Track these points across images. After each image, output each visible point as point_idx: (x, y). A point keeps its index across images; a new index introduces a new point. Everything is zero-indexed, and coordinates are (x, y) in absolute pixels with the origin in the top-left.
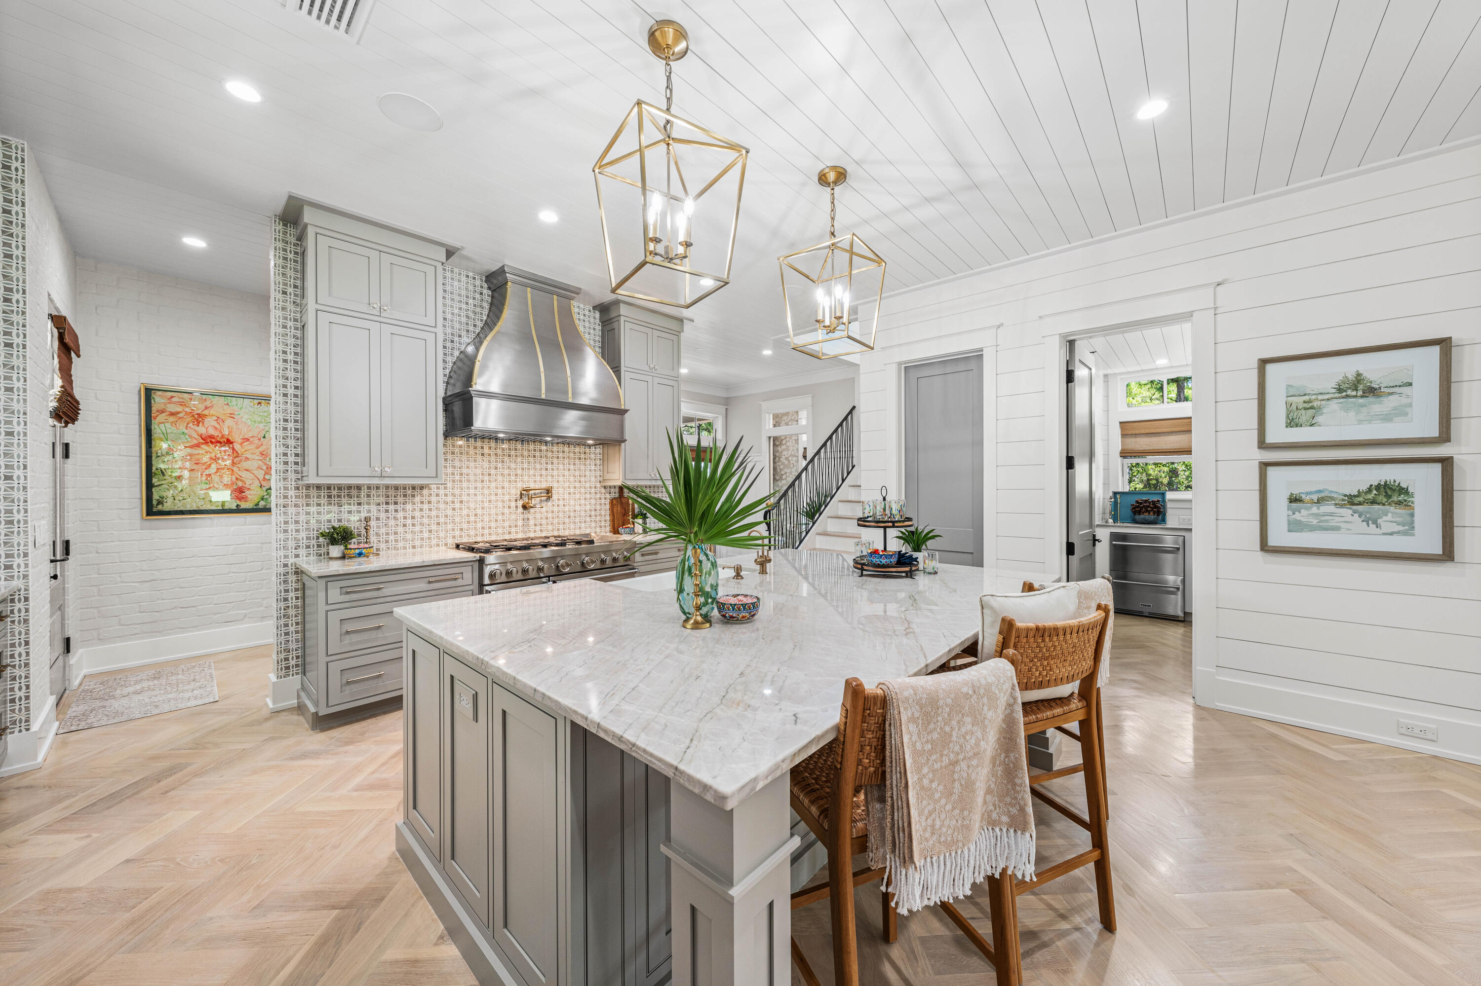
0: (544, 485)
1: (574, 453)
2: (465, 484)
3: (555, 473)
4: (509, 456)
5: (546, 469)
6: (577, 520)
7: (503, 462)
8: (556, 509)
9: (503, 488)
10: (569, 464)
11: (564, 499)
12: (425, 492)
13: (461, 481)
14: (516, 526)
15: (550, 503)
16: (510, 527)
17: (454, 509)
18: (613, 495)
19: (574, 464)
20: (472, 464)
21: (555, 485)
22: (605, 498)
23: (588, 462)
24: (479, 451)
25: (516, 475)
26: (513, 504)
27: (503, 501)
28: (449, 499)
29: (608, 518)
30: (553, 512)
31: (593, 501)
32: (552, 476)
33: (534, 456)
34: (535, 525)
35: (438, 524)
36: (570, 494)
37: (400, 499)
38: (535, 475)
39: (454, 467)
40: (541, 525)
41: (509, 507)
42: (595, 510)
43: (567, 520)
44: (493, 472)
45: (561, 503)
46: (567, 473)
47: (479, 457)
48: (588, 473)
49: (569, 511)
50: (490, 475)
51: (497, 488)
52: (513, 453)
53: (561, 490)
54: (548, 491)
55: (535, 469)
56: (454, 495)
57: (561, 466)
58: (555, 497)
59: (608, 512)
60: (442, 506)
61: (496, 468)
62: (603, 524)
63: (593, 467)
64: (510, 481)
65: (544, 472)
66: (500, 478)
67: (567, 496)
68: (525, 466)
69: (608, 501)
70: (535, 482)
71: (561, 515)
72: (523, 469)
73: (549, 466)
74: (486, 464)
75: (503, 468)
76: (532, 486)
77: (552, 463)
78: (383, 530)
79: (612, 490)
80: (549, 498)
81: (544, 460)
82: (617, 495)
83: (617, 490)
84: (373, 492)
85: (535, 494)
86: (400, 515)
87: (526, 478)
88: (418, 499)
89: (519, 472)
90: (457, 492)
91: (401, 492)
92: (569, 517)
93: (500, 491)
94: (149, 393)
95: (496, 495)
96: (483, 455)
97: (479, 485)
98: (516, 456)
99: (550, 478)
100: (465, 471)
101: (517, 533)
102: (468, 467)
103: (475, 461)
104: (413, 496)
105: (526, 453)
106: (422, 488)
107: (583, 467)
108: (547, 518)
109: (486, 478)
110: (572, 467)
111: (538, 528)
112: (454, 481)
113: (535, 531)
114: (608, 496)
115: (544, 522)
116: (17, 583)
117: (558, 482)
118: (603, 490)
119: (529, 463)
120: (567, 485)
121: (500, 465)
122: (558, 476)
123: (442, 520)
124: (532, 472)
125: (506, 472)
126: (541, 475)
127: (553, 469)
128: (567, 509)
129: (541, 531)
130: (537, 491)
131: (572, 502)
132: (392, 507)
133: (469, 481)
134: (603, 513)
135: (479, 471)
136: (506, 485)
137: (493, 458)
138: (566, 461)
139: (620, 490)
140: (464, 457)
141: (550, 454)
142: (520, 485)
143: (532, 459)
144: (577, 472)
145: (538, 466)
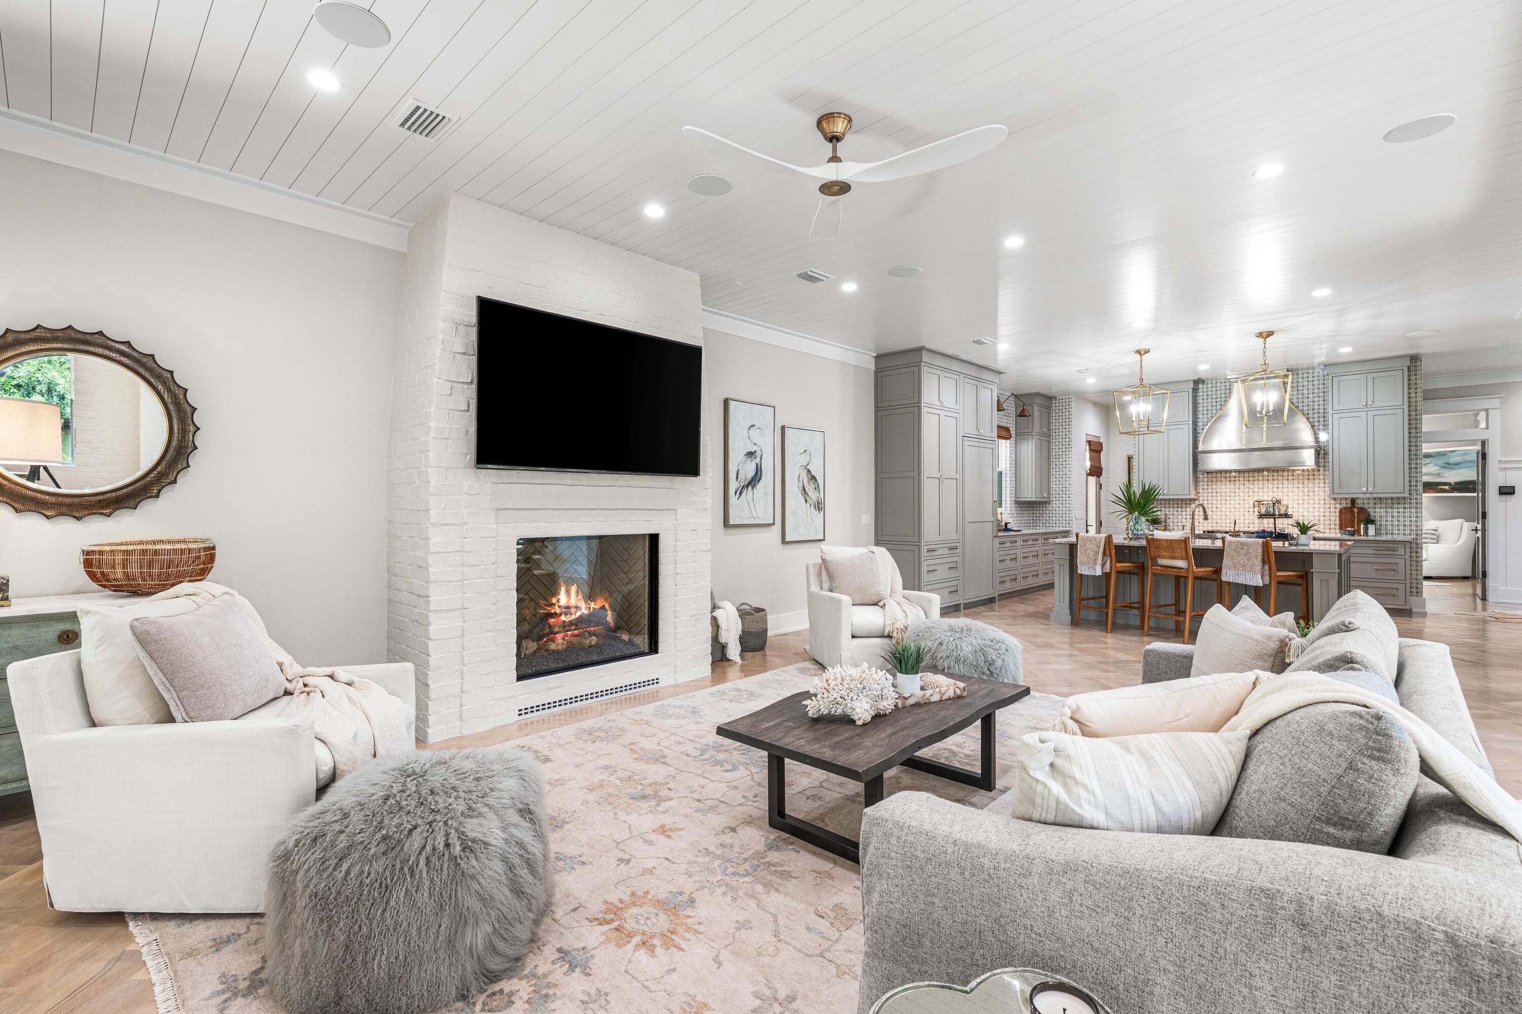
2: (1219, 498)
3: (1285, 490)
4: (1249, 481)
5: (1278, 488)
7: (1244, 484)
9: (1244, 500)
10: (1298, 483)
11: (1293, 508)
13: (1216, 496)
14: (1253, 523)
16: (1249, 523)
17: (1212, 512)
18: (1344, 506)
22: (1335, 508)
23: (1317, 481)
24: (1228, 479)
25: (1254, 492)
26: (1251, 510)
27: (1244, 508)
29: (1338, 522)
32: (1283, 492)
36: (1298, 504)
37: (1184, 506)
39: (1212, 489)
41: (1249, 512)
42: (1324, 516)
47: (1228, 483)
48: (1316, 489)
51: (1240, 500)
52: (1251, 479)
55: (1268, 488)
56: (1212, 504)
57: (1291, 485)
59: (1338, 519)
61: (1239, 488)
62: (1333, 527)
63: (1322, 485)
64: (1249, 496)
65: (1275, 490)
66: (1239, 494)
67: (1296, 506)
68: (1261, 486)
69: (1338, 510)
70: (1268, 496)
72: (1259, 488)
74: (1232, 486)
75: (1244, 488)
76: (1266, 498)
77: (1283, 484)
79: (1344, 502)
81: (1276, 482)
82: (1349, 505)
83: (1349, 502)
84: (1171, 502)
86: (1184, 513)
87: (1261, 494)
89: (1256, 490)
90: (1214, 502)
93: (1242, 502)
94: (1129, 458)
95: (1240, 504)
96: (1230, 481)
97: (1228, 498)
98: (1254, 480)
99: (1280, 494)
100: (1219, 491)
102: (1221, 489)
103: (1225, 485)
105: (1261, 478)
106: (1195, 500)
107: (1311, 485)
109: (1232, 494)
110: (1301, 486)
112: (1211, 494)
114: (1338, 506)
117: (1288, 496)
118: (1333, 502)
119: (1264, 484)
120: (1296, 498)
121: (1242, 486)
122: (1288, 492)
124: (1266, 490)
125: (1246, 490)
126: (1273, 492)
127: (1283, 488)
131: (1301, 510)
132: (1180, 509)
133: (1221, 496)
134: (1333, 518)
135: (1228, 491)
136: (1246, 498)
137: (1237, 483)
138: (1296, 482)
139: (1353, 501)
140: (1219, 483)
141: (1280, 478)
142: (1256, 498)
143: (1266, 482)
144: (1306, 489)
145: (1271, 486)
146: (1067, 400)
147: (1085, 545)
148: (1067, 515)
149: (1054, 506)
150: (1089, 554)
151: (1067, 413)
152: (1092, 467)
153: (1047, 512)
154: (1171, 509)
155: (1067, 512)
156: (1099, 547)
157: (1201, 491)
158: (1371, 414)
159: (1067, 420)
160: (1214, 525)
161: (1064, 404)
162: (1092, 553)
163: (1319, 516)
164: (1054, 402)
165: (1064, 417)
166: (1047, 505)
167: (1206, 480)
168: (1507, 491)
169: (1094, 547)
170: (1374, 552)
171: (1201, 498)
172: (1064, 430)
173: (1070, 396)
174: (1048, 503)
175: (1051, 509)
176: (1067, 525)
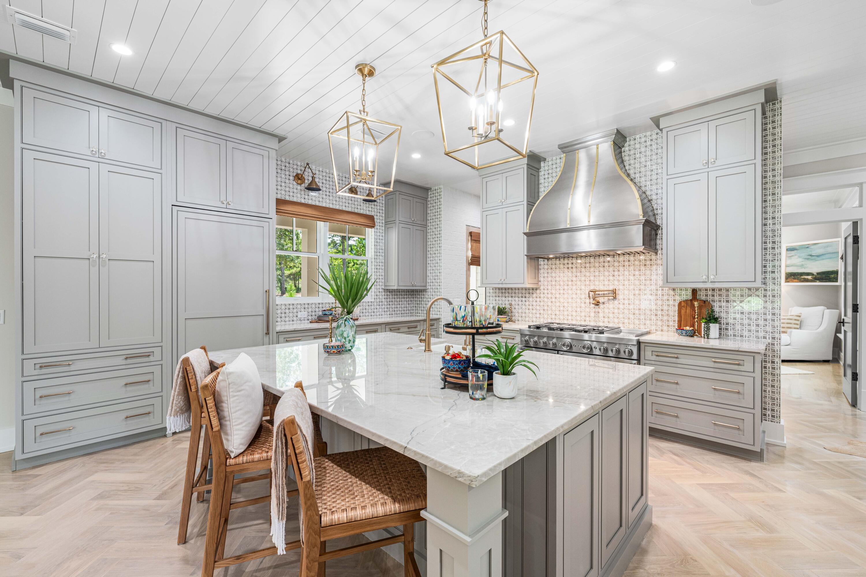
0: (611, 288)
1: (640, 261)
2: (558, 287)
3: (621, 278)
4: (585, 267)
5: (613, 276)
6: (642, 317)
7: (581, 272)
8: (621, 306)
9: (581, 289)
10: (634, 270)
11: (629, 299)
12: (538, 291)
13: (555, 285)
14: (589, 316)
15: (616, 302)
16: (585, 316)
17: (552, 302)
18: (684, 298)
19: (640, 270)
20: (562, 275)
21: (621, 287)
22: (674, 300)
24: (566, 266)
25: (590, 281)
26: (588, 301)
27: (581, 299)
28: (550, 296)
29: (676, 318)
30: (618, 309)
31: (660, 302)
32: (619, 281)
33: (604, 267)
34: (604, 317)
35: (544, 310)
36: (634, 295)
37: (527, 295)
38: (604, 280)
39: (552, 277)
40: (608, 317)
41: (585, 303)
42: (662, 310)
43: (631, 316)
44: (574, 279)
45: (626, 302)
46: (632, 278)
47: (566, 270)
48: (654, 278)
49: (634, 309)
50: (572, 281)
51: (577, 290)
52: (588, 265)
53: (626, 292)
54: (614, 292)
55: (604, 276)
56: (552, 294)
57: (626, 273)
58: (620, 297)
59: (676, 314)
60: (546, 300)
61: (576, 276)
62: (671, 325)
63: (660, 272)
64: (585, 285)
65: (611, 278)
66: (579, 283)
67: (632, 297)
68: (597, 274)
69: (677, 304)
70: (604, 285)
71: (626, 311)
72: (595, 276)
73: (616, 273)
74: (570, 274)
75: (581, 276)
76: (602, 288)
77: (619, 271)
79: (683, 293)
80: (615, 298)
81: (611, 269)
82: (690, 297)
83: (690, 293)
84: (517, 291)
85: (604, 294)
86: (527, 303)
87: (597, 283)
88: (534, 295)
89: (592, 278)
90: (554, 292)
91: (527, 292)
92: (634, 314)
93: (579, 292)
95: (576, 294)
96: (568, 268)
97: (566, 287)
98: (590, 267)
99: (616, 283)
100: (558, 279)
101: (590, 321)
102: (559, 277)
103: (564, 273)
104: (533, 294)
105: (597, 265)
106: (536, 289)
107: (648, 272)
108: (613, 313)
109: (570, 283)
110: (637, 273)
111: (606, 320)
112: (552, 285)
113: (604, 322)
114: (677, 298)
115: (611, 315)
117: (624, 285)
118: (672, 292)
119: (599, 271)
120: (632, 287)
121: (579, 274)
122: (624, 280)
123: (546, 308)
124: (602, 278)
125: (583, 279)
126: (609, 280)
127: (619, 276)
128: (631, 307)
129: (609, 322)
130: (606, 292)
131: (637, 302)
132: (524, 299)
133: (560, 285)
134: (671, 313)
135: (566, 279)
136: (583, 287)
137: (574, 270)
138: (632, 268)
139: (694, 292)
140: (557, 271)
141: (616, 264)
142: (592, 288)
143: (601, 269)
144: (643, 278)
145: (606, 273)
146: (438, 190)
149: (429, 293)
151: (438, 204)
152: (473, 257)
153: (425, 299)
154: (517, 299)
157: (542, 279)
158: (712, 175)
159: (439, 210)
160: (553, 317)
161: (436, 195)
163: (656, 310)
164: (430, 193)
165: (436, 207)
166: (425, 293)
167: (546, 267)
170: (712, 365)
171: (542, 288)
172: (436, 220)
173: (441, 187)
174: (425, 291)
175: (427, 297)
176: (438, 313)
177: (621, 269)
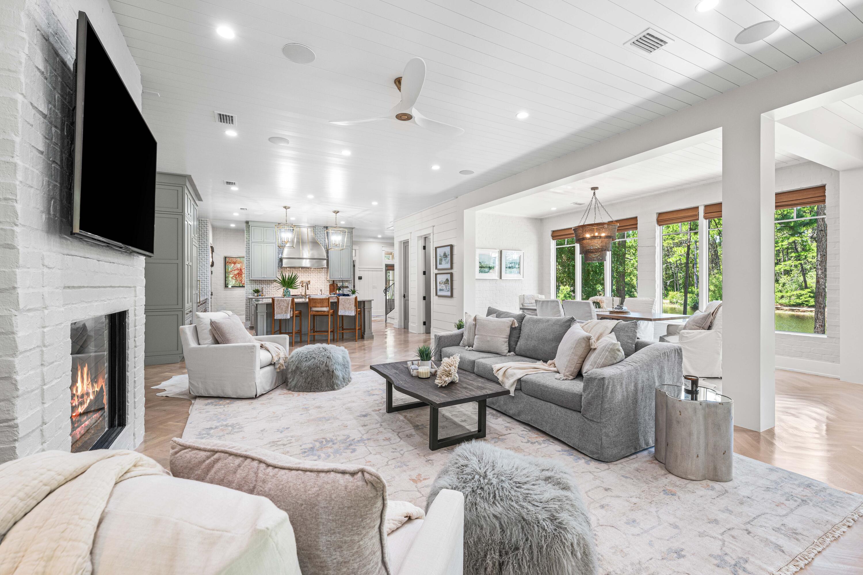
0: (308, 280)
1: (317, 271)
8: (311, 287)
10: (316, 274)
11: (314, 284)
18: (331, 283)
19: (318, 274)
21: (311, 280)
23: (321, 274)
29: (329, 290)
31: (324, 285)
32: (310, 277)
33: (305, 272)
36: (316, 282)
42: (325, 287)
43: (315, 290)
46: (315, 276)
48: (322, 276)
53: (313, 281)
54: (309, 282)
57: (313, 275)
58: (311, 283)
59: (329, 288)
62: (326, 291)
63: (324, 275)
68: (302, 275)
69: (329, 285)
71: (313, 288)
73: (310, 275)
76: (304, 280)
78: (266, 291)
80: (309, 284)
81: (308, 273)
85: (305, 282)
86: (270, 287)
87: (302, 278)
91: (270, 282)
94: (225, 258)
114: (329, 283)
116: (207, 297)
118: (327, 282)
120: (315, 280)
122: (312, 277)
124: (304, 276)
126: (307, 277)
128: (315, 287)
131: (317, 285)
134: (327, 288)
139: (333, 281)
141: (310, 271)
144: (318, 276)
145: (306, 275)
146: (205, 222)
147: (279, 304)
148: (205, 289)
150: (282, 308)
151: (205, 229)
155: (205, 287)
156: (288, 304)
159: (205, 233)
161: (203, 223)
162: (284, 308)
163: (323, 287)
165: (203, 231)
168: (360, 278)
169: (286, 305)
172: (203, 239)
173: (207, 220)
177: (311, 273)
